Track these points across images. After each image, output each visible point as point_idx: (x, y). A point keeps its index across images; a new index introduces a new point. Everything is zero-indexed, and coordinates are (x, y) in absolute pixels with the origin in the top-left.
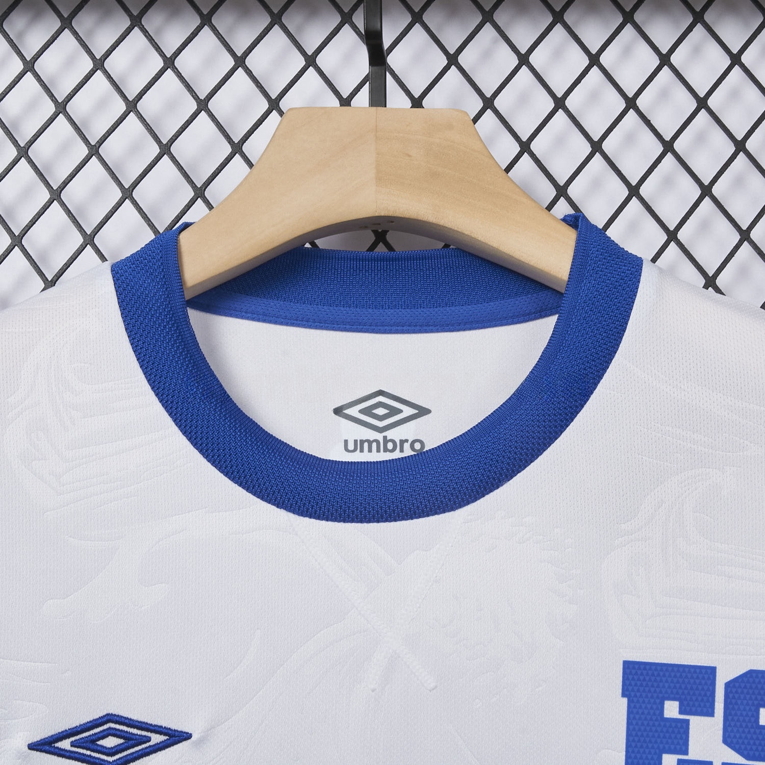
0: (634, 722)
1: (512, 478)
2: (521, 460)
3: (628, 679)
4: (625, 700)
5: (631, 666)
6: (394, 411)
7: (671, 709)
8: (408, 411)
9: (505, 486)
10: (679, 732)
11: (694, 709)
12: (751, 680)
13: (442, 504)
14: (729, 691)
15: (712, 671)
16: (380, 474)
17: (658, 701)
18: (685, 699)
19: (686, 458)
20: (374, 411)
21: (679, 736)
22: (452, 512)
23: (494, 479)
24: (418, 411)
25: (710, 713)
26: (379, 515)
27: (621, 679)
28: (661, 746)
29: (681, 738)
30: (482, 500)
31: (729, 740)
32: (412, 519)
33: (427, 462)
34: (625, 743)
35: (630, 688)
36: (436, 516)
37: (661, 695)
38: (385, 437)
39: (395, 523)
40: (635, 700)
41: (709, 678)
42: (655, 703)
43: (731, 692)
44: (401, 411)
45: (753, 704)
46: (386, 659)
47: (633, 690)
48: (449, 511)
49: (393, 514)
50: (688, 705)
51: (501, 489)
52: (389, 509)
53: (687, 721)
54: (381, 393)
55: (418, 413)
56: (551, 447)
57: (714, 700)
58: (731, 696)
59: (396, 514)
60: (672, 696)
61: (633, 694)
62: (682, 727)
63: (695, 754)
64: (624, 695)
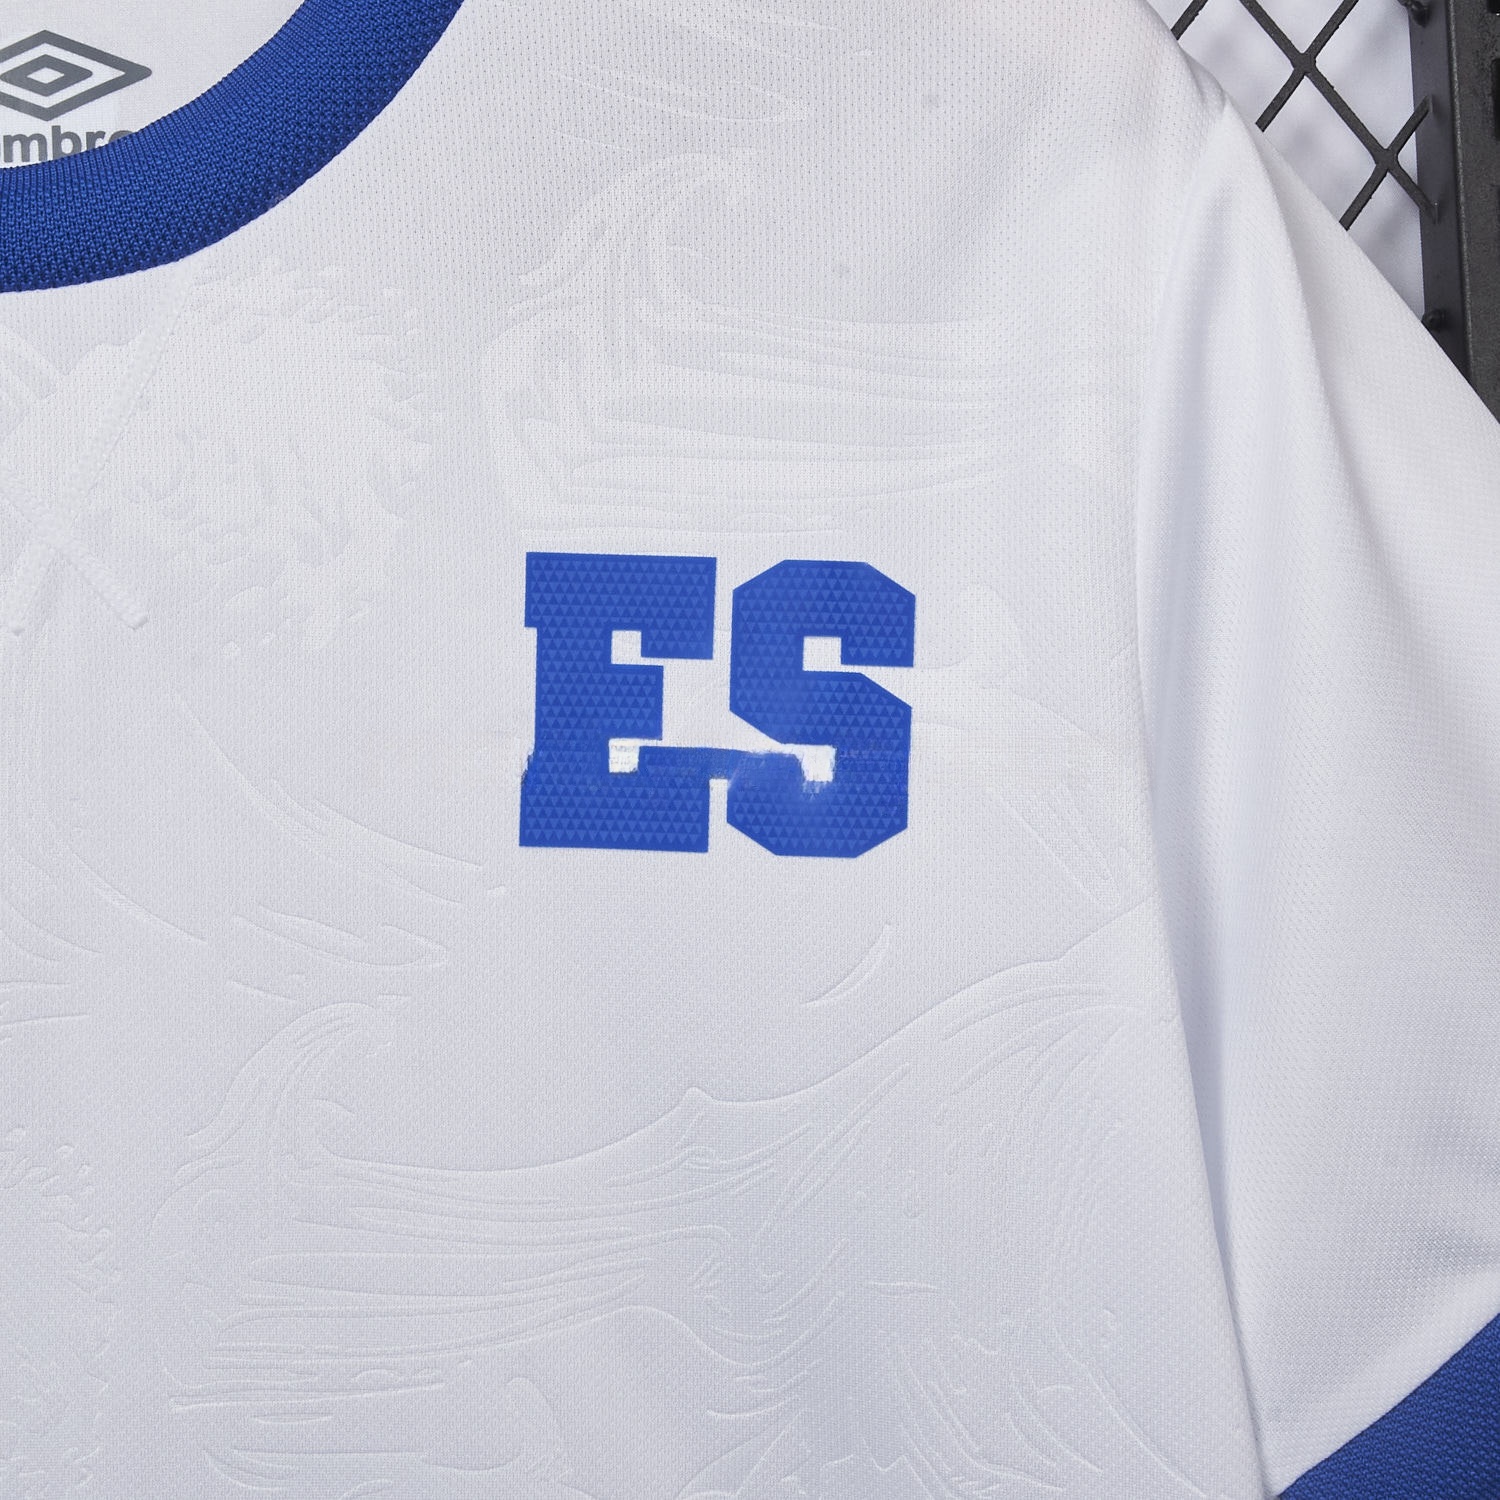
0: (552, 676)
1: (294, 188)
2: (309, 150)
3: (537, 589)
4: (533, 632)
5: (543, 564)
6: (75, 74)
7: (626, 647)
8: (102, 74)
9: (279, 206)
10: (641, 693)
11: (671, 645)
12: (786, 581)
13: (149, 247)
14: (741, 605)
15: (708, 565)
16: (20, 191)
17: (598, 632)
18: (654, 625)
19: (652, 135)
20: (32, 76)
21: (641, 700)
22: (172, 264)
23: (254, 190)
24: (123, 73)
25: (704, 651)
26: (19, 275)
27: (524, 590)
28: (607, 722)
29: (647, 705)
30: (232, 236)
31: (742, 705)
32: (89, 281)
33: (118, 162)
34: (533, 720)
35: (542, 608)
36: (140, 274)
37: (604, 620)
38: (56, 129)
39: (54, 290)
40: (553, 631)
41: (701, 581)
42: (592, 636)
43: (746, 607)
44: (87, 74)
45: (790, 631)
46: (42, 569)
47: (548, 612)
48: (165, 262)
49: (47, 272)
50: (660, 637)
51: (272, 212)
52: (39, 261)
53: (658, 671)
54: (45, 37)
55: (123, 76)
56: (374, 121)
57: (713, 625)
58: (745, 614)
59: (53, 271)
60: (626, 620)
61: (547, 620)
62: (647, 682)
63: (674, 735)
64: (529, 623)
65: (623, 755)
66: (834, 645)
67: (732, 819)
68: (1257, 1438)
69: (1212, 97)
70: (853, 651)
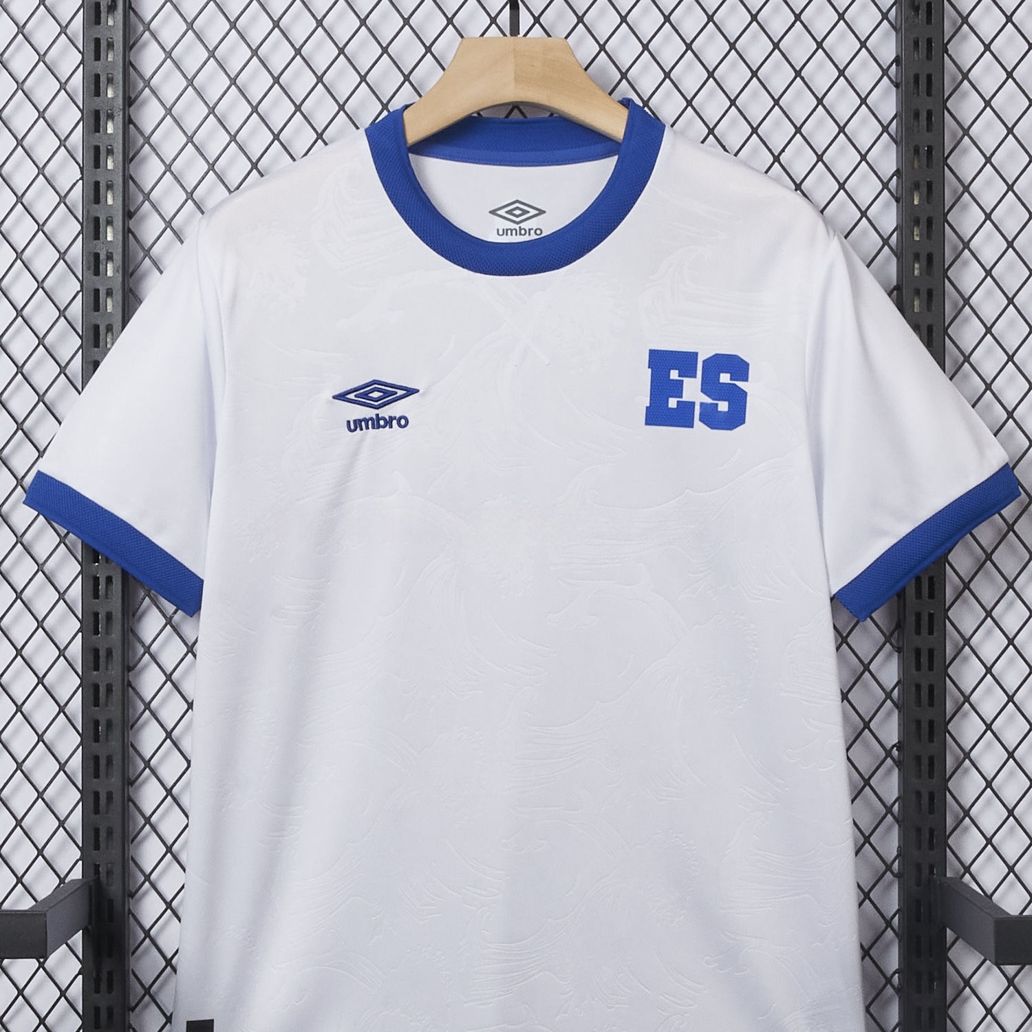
0: (655, 382)
3: (652, 359)
4: (650, 370)
5: (653, 352)
6: (525, 212)
7: (674, 375)
8: (533, 212)
9: (587, 255)
10: (678, 386)
11: (686, 374)
12: (716, 359)
14: (704, 365)
15: (696, 354)
17: (667, 370)
18: (682, 369)
19: (685, 240)
20: (514, 212)
21: (678, 388)
25: (694, 376)
27: (648, 359)
28: (669, 394)
29: (679, 390)
31: (704, 390)
34: (649, 393)
35: (653, 364)
37: (669, 367)
38: (520, 227)
40: (655, 370)
41: (694, 358)
42: (665, 371)
43: (706, 365)
44: (529, 212)
45: (717, 372)
46: (522, 350)
48: (557, 269)
49: (526, 271)
50: (683, 372)
52: (524, 268)
53: (682, 381)
54: (517, 201)
55: (538, 213)
57: (697, 369)
58: (705, 367)
60: (674, 368)
61: (654, 367)
62: (679, 384)
63: (686, 397)
64: (649, 367)
65: (673, 403)
66: (728, 375)
67: (700, 420)
68: (828, 579)
69: (832, 233)
70: (733, 378)
